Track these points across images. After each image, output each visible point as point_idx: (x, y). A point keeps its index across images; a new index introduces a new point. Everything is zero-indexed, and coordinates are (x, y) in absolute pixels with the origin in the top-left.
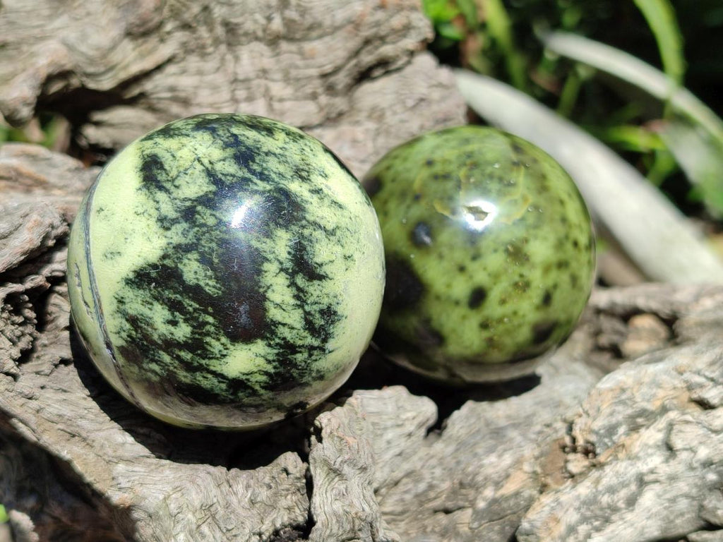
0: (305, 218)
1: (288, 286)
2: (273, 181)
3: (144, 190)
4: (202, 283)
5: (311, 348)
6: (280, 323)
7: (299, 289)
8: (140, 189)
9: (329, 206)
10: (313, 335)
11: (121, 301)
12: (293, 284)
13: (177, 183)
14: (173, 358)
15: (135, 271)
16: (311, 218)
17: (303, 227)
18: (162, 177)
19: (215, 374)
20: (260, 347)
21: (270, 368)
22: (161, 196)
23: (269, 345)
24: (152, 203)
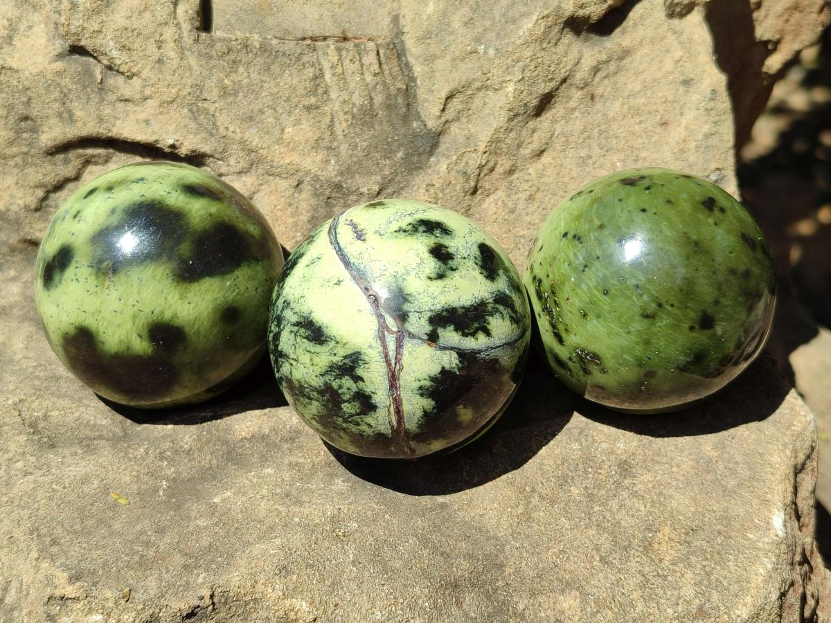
3: (307, 315)
8: (310, 314)
13: (293, 334)
18: (302, 331)
24: (297, 310)
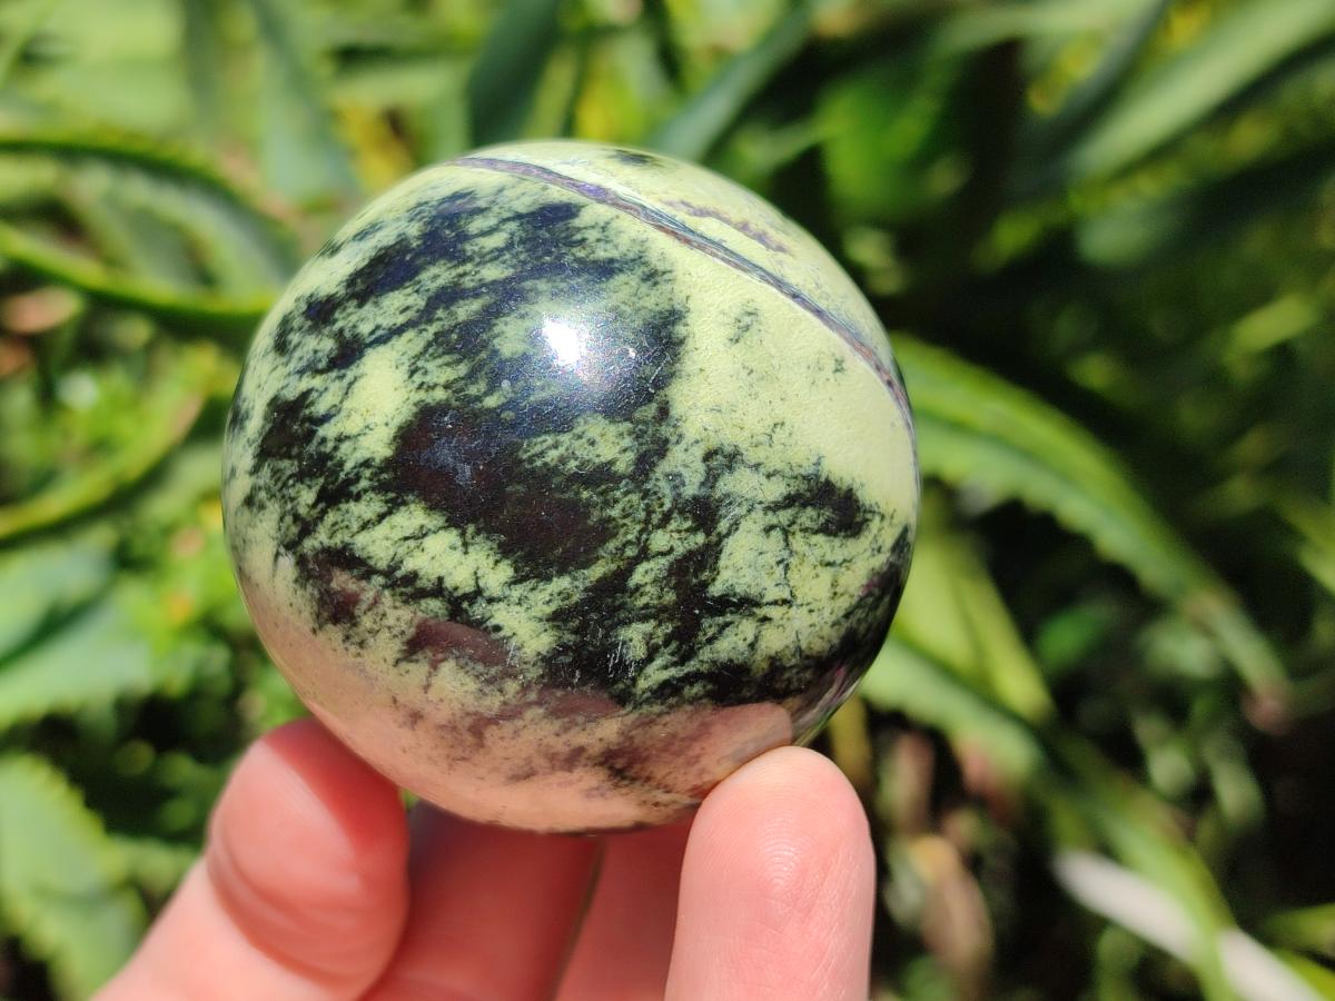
0: (539, 703)
1: (440, 579)
2: (647, 701)
3: (810, 470)
4: (565, 438)
5: (307, 529)
6: (389, 513)
7: (422, 594)
8: (818, 464)
9: (529, 760)
10: (327, 551)
11: (652, 277)
12: (438, 590)
13: (777, 535)
14: (482, 284)
15: (681, 342)
16: (530, 714)
17: (525, 688)
18: (808, 516)
19: (398, 331)
20: (378, 445)
21: (328, 431)
22: (776, 490)
23: (366, 464)
